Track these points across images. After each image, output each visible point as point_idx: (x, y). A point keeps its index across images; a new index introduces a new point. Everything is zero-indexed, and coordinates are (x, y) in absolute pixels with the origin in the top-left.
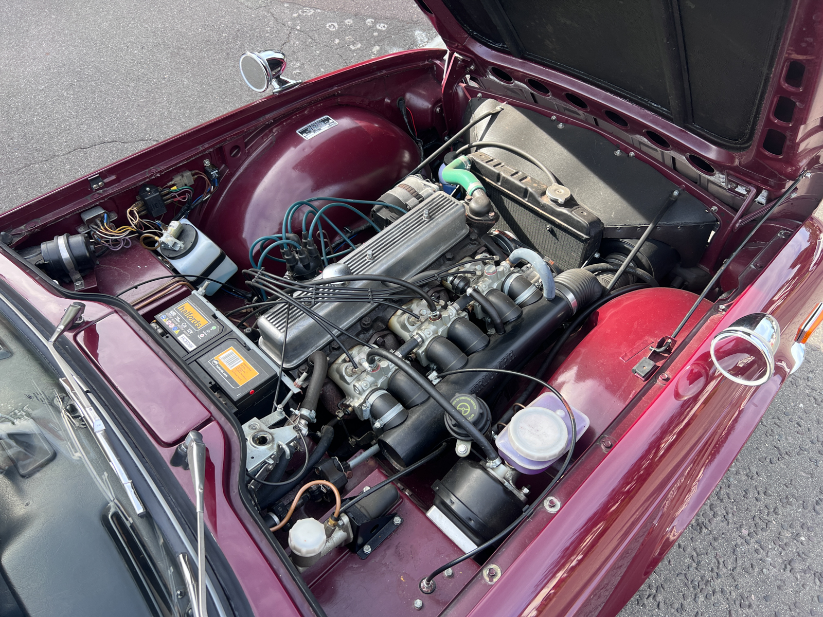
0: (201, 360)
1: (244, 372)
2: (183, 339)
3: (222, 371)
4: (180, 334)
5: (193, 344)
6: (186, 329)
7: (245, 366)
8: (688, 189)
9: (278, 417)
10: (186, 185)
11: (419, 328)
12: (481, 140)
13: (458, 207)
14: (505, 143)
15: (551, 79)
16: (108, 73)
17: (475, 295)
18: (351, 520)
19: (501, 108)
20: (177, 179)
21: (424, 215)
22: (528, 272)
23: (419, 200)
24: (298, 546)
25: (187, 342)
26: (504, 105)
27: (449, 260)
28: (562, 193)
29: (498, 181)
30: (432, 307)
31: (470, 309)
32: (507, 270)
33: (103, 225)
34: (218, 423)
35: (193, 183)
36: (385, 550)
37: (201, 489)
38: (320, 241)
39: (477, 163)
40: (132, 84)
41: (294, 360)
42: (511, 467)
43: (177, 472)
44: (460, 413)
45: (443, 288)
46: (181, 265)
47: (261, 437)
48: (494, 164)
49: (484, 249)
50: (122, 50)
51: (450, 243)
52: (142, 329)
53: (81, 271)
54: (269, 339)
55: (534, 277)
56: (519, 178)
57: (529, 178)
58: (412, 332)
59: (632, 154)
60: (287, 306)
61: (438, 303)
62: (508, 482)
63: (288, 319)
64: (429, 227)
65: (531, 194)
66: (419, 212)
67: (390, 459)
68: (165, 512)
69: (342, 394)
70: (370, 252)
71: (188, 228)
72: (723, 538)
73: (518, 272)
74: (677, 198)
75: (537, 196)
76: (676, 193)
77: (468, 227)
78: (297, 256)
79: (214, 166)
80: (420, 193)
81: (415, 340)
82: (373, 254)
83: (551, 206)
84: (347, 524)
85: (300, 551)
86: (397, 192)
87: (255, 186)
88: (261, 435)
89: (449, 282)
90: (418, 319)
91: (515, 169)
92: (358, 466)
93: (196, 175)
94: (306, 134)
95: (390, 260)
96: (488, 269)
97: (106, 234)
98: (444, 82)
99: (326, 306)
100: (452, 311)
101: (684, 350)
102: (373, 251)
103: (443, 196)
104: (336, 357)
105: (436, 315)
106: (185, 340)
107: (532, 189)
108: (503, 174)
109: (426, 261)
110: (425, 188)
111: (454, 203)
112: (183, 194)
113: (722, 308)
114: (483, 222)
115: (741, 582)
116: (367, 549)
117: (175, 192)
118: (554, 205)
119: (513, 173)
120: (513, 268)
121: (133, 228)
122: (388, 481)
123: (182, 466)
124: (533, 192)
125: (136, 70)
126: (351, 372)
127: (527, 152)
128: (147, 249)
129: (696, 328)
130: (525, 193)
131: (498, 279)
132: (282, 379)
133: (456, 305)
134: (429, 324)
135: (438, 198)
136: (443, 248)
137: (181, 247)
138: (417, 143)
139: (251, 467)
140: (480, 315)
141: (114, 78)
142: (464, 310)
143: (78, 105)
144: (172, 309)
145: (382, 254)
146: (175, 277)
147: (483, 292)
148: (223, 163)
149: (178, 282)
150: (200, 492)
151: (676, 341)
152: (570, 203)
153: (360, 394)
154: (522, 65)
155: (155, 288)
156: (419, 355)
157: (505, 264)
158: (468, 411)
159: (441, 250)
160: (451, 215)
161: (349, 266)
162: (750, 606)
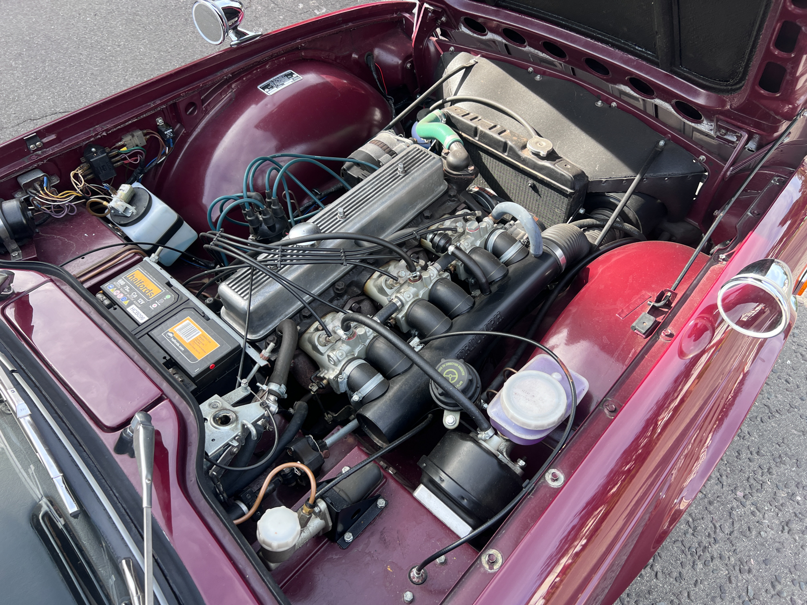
0: (154, 333)
1: (203, 345)
2: (133, 310)
3: (178, 345)
4: (130, 304)
5: (144, 316)
6: (136, 299)
7: (203, 338)
8: (674, 139)
9: (243, 393)
10: (137, 146)
11: (398, 291)
12: (455, 94)
13: (435, 160)
14: (480, 97)
15: (527, 27)
16: (59, 41)
17: (458, 253)
18: (328, 506)
19: (475, 61)
20: (127, 139)
21: (399, 169)
22: (512, 229)
23: (393, 156)
24: (268, 540)
25: (137, 313)
26: (478, 58)
27: (427, 218)
28: (544, 146)
29: (475, 135)
30: (411, 268)
31: (452, 269)
32: (491, 227)
33: (43, 190)
34: (171, 402)
35: (145, 143)
36: (369, 537)
37: (149, 480)
38: (287, 202)
39: (453, 117)
40: (85, 53)
41: (260, 331)
42: (505, 437)
43: (122, 460)
44: (446, 379)
45: (422, 249)
46: (133, 232)
47: (224, 416)
48: (471, 118)
49: (464, 205)
50: (74, 17)
51: (427, 200)
52: (83, 299)
53: (17, 241)
54: (232, 308)
55: (518, 235)
56: (497, 131)
57: (508, 131)
58: (391, 296)
59: (614, 104)
60: (250, 271)
61: (418, 263)
62: (502, 454)
63: (252, 285)
64: (405, 182)
65: (511, 148)
66: (393, 166)
67: (371, 435)
68: (105, 509)
69: (316, 366)
70: (341, 210)
71: (140, 192)
72: (718, 501)
73: (501, 228)
74: (663, 148)
75: (517, 149)
76: (662, 143)
77: (446, 183)
78: (261, 217)
79: (168, 125)
80: (393, 149)
81: (394, 304)
82: (344, 213)
83: (533, 159)
84: (324, 511)
85: (270, 546)
86: (369, 148)
87: (214, 146)
88: (222, 414)
89: (428, 240)
90: (397, 281)
91: (493, 123)
92: (335, 444)
93: (149, 134)
94: (268, 90)
95: (363, 219)
96: (470, 225)
97: (47, 200)
98: (414, 35)
99: (296, 269)
100: (434, 271)
101: (686, 303)
102: (344, 209)
103: (419, 149)
104: (308, 326)
105: (416, 276)
106: (135, 311)
107: (512, 142)
108: (480, 128)
109: (403, 220)
110: (398, 144)
111: (431, 156)
112: (134, 155)
113: (723, 258)
114: (462, 176)
115: (740, 546)
116: (349, 537)
117: (126, 154)
118: (535, 159)
119: (491, 126)
120: (496, 225)
121: (78, 193)
122: (370, 460)
123: (128, 453)
124: (513, 146)
125: (88, 38)
126: (324, 341)
127: (504, 105)
128: (95, 216)
129: (696, 279)
130: (505, 147)
131: (481, 237)
132: (247, 351)
133: (437, 265)
134: (409, 286)
135: (413, 152)
136: (420, 206)
137: (133, 213)
138: (388, 101)
139: (211, 450)
140: (463, 275)
141: (65, 46)
142: (446, 270)
143: (27, 75)
144: (121, 278)
145: (354, 212)
146: (126, 245)
147: (466, 250)
148: (178, 122)
149: (130, 250)
150: (147, 484)
151: (676, 294)
152: (552, 156)
153: (335, 364)
154: (496, 14)
155: (104, 257)
156: (399, 320)
157: (488, 221)
158: (455, 377)
159: (418, 207)
160: (428, 169)
161: (318, 225)
162: (750, 571)
